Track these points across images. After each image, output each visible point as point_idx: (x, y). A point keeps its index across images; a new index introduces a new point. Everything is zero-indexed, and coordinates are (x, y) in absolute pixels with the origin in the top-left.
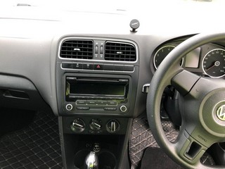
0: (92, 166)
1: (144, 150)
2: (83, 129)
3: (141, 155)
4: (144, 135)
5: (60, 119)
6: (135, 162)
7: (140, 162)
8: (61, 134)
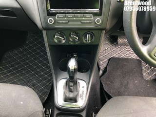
0: (73, 68)
1: (109, 60)
2: (64, 41)
3: (106, 63)
4: (109, 49)
5: (44, 32)
6: (102, 68)
7: (106, 67)
8: (47, 45)
